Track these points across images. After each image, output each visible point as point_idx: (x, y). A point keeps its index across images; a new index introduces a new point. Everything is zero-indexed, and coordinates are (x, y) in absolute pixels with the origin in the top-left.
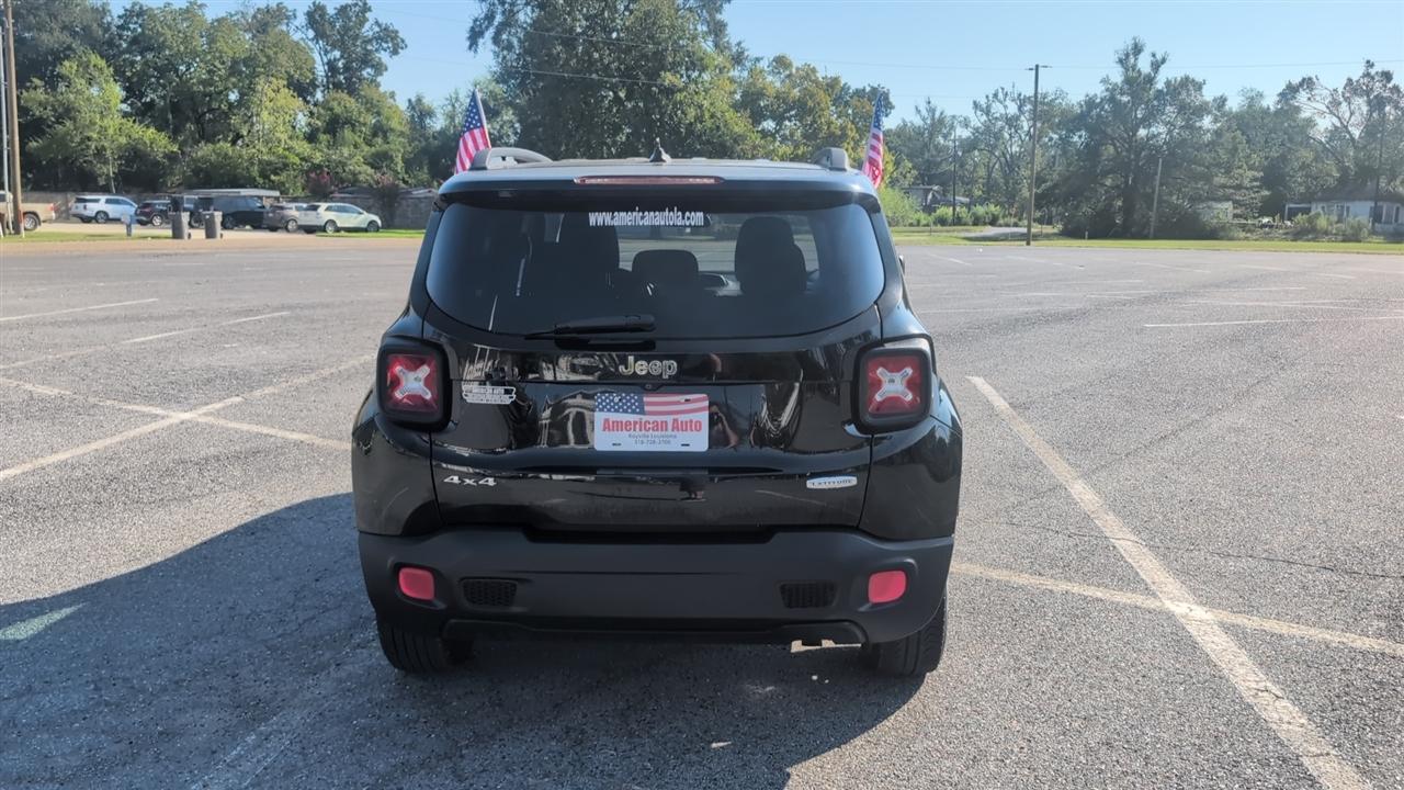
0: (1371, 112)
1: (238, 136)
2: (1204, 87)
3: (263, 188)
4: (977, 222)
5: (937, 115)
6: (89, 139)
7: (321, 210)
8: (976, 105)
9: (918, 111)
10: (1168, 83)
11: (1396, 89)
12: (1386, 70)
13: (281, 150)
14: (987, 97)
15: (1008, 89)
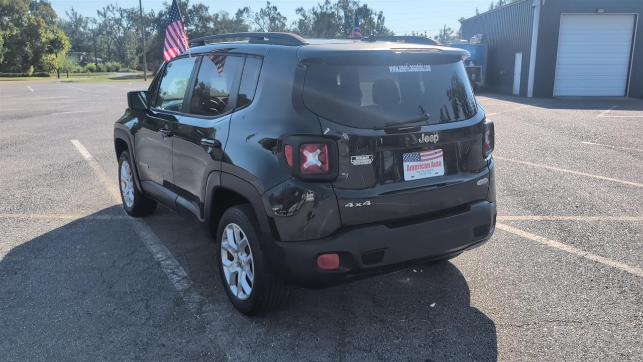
0: (271, 23)
2: (209, 9)
4: (109, 70)
5: (78, 16)
8: (99, 12)
9: (67, 14)
10: (194, 7)
11: (279, 14)
12: (275, 6)
14: (104, 8)
15: (114, 5)
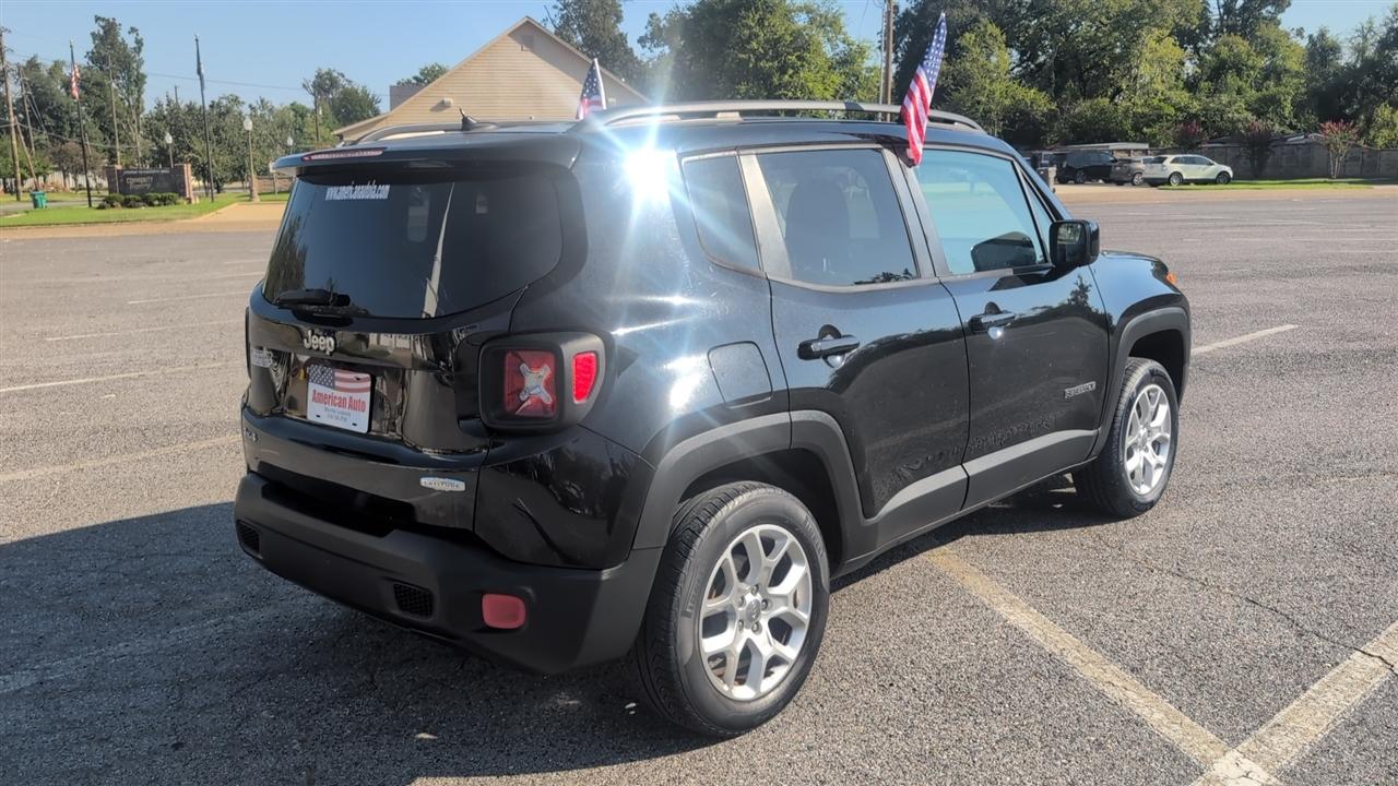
1: (1118, 91)
3: (1134, 141)
6: (979, 102)
7: (1167, 163)
13: (1156, 102)
